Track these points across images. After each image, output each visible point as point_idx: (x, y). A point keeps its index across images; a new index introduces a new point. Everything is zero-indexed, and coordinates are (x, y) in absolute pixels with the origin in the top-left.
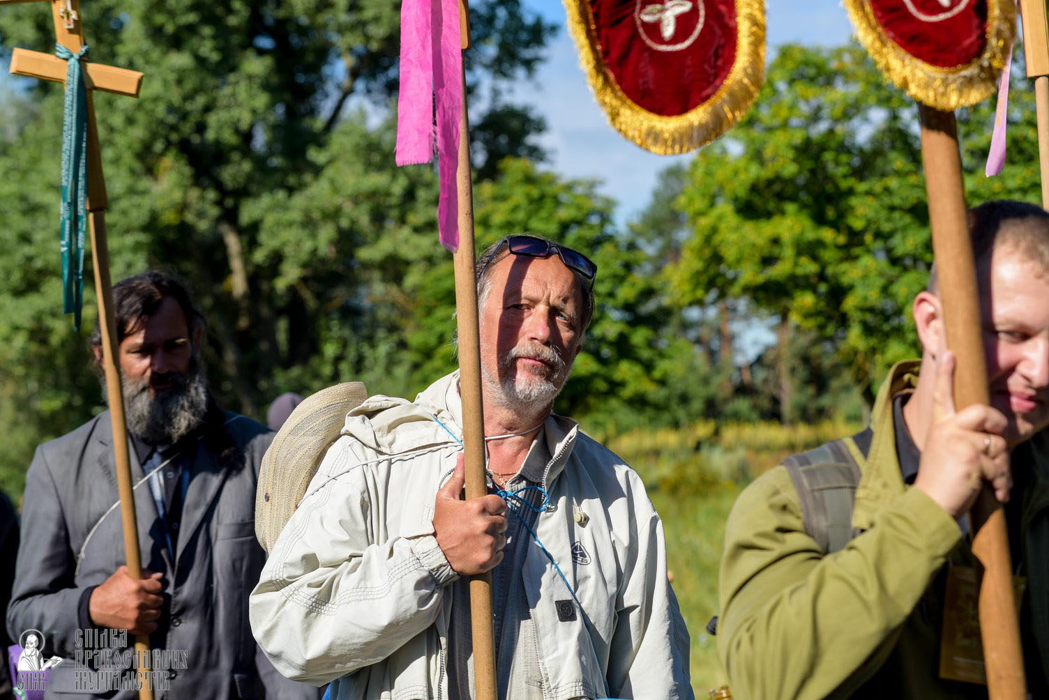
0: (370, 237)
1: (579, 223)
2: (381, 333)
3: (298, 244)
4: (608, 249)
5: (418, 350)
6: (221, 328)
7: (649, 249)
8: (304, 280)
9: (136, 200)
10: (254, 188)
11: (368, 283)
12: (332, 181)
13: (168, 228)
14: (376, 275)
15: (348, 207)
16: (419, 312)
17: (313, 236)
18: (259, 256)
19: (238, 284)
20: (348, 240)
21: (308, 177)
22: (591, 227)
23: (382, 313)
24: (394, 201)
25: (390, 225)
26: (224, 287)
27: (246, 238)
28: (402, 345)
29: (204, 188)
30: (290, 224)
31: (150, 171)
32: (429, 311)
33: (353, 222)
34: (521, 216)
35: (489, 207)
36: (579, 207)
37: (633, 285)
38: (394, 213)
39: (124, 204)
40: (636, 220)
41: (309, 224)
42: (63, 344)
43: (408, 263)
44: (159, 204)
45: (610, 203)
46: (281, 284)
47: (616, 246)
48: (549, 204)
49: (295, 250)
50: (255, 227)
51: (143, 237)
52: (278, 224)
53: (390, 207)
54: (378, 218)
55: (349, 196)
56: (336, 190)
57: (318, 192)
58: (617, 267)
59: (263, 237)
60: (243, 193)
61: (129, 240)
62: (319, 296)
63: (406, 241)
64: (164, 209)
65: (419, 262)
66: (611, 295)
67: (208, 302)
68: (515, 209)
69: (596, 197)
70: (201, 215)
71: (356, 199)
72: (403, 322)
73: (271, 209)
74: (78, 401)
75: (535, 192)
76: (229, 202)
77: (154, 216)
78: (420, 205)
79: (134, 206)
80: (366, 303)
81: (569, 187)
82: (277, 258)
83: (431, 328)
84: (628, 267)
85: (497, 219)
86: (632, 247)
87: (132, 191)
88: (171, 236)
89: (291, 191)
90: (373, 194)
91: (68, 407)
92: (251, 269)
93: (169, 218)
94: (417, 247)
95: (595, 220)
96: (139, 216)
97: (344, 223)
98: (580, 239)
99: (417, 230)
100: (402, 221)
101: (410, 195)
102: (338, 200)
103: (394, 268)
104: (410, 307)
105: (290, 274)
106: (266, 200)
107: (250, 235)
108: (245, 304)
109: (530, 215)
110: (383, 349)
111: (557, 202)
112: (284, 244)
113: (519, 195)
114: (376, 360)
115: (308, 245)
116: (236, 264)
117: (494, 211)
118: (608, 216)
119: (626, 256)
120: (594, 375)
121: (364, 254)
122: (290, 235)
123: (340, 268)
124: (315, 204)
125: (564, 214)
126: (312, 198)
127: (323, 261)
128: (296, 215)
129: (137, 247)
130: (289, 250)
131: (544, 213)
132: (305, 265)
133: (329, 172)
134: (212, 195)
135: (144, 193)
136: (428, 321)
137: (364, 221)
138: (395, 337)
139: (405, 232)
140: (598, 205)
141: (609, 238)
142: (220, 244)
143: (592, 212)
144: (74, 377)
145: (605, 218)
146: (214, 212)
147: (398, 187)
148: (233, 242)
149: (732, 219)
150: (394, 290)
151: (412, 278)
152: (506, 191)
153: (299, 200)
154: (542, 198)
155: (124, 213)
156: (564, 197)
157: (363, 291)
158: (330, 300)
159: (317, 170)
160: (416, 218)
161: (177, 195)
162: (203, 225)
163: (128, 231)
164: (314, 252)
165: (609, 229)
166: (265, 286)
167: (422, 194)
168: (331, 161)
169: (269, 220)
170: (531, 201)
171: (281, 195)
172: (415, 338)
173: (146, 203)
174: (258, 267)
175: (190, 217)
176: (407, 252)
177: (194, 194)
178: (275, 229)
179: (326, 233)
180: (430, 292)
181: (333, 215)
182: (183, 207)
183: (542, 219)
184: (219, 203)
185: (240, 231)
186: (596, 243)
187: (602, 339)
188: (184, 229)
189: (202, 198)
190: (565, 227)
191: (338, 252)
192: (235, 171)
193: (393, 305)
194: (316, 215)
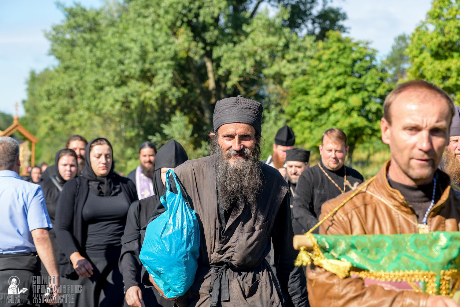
0: (269, 65)
1: (361, 60)
2: (272, 107)
3: (238, 67)
4: (373, 71)
5: (288, 114)
6: (203, 102)
7: (390, 72)
8: (240, 82)
9: (169, 46)
10: (219, 42)
11: (267, 84)
12: (253, 40)
13: (182, 59)
14: (271, 81)
15: (259, 51)
16: (290, 98)
17: (244, 64)
18: (221, 72)
19: (211, 84)
20: (259, 66)
21: (242, 38)
22: (366, 61)
23: (273, 98)
24: (279, 49)
25: (277, 59)
26: (205, 85)
27: (215, 64)
28: (282, 111)
29: (198, 42)
30: (234, 58)
31: (175, 34)
32: (294, 98)
33: (261, 57)
34: (335, 56)
35: (321, 52)
36: (361, 53)
37: (384, 87)
38: (280, 54)
39: (163, 48)
40: (384, 59)
41: (242, 58)
42: (136, 108)
43: (285, 76)
44: (178, 49)
45: (375, 51)
46: (230, 84)
47: (377, 70)
48: (347, 51)
49: (236, 70)
50: (219, 59)
51: (171, 63)
52: (229, 58)
53: (278, 51)
54: (273, 56)
55: (260, 46)
56: (254, 44)
57: (247, 44)
58: (377, 79)
59: (222, 63)
60: (214, 44)
61: (165, 64)
62: (246, 89)
63: (284, 67)
64: (180, 51)
65: (290, 75)
66: (374, 91)
67: (198, 91)
68: (333, 53)
69: (368, 48)
70: (195, 53)
71: (263, 48)
72: (282, 102)
73: (226, 52)
74: (142, 133)
75: (342, 46)
76: (208, 48)
77: (176, 54)
78: (291, 51)
79: (167, 49)
80: (267, 93)
81: (357, 44)
82: (229, 73)
83: (295, 104)
84: (382, 79)
85: (325, 57)
86: (383, 70)
87: (167, 43)
88: (183, 62)
89: (235, 43)
90: (270, 45)
91: (138, 135)
92: (216, 77)
93: (182, 54)
94: (289, 69)
95: (368, 58)
96: (169, 54)
97: (258, 58)
98: (361, 66)
99: (289, 62)
100: (283, 57)
101: (286, 46)
102: (255, 48)
103: (279, 78)
104: (285, 95)
105: (234, 80)
106: (224, 47)
107: (217, 63)
108: (214, 92)
109: (339, 56)
110: (273, 113)
111: (352, 51)
112: (232, 67)
113: (335, 47)
114: (270, 118)
115: (242, 67)
116: (211, 75)
117: (323, 54)
118: (374, 57)
119: (381, 74)
120: (366, 127)
121: (266, 71)
122: (234, 63)
123: (255, 78)
124: (245, 49)
125: (354, 56)
126: (244, 47)
127: (248, 74)
128: (237, 54)
129: (168, 67)
130: (233, 69)
131: (345, 55)
132: (240, 76)
133: (252, 36)
134: (201, 45)
135: (172, 43)
136: (294, 101)
137: (267, 57)
138: (278, 109)
139: (284, 62)
140: (369, 52)
141: (374, 66)
142: (204, 66)
143: (367, 55)
144: (141, 122)
145: (372, 58)
146: (202, 52)
147: (282, 43)
148: (209, 66)
149: (430, 59)
150: (278, 87)
151: (286, 83)
152: (329, 45)
153: (238, 48)
154: (345, 48)
155: (163, 52)
156: (354, 48)
157: (264, 87)
158: (251, 91)
159: (247, 35)
160: (289, 57)
161: (186, 45)
162: (197, 58)
163: (165, 60)
164: (245, 70)
165: (374, 63)
166: (223, 85)
167: (292, 46)
168: (252, 31)
169: (225, 56)
170: (340, 50)
171: (231, 45)
172: (288, 109)
173: (173, 47)
174: (220, 76)
175: (191, 54)
176: (285, 71)
177: (194, 44)
178: (228, 60)
179: (250, 62)
180: (294, 89)
181: (253, 54)
182: (189, 50)
183: (344, 58)
184: (204, 48)
185: (213, 61)
186: (368, 69)
187: (369, 111)
188: (189, 59)
189: (197, 46)
190: (355, 61)
191: (255, 70)
192: (211, 35)
193: (278, 94)
194: (246, 54)
